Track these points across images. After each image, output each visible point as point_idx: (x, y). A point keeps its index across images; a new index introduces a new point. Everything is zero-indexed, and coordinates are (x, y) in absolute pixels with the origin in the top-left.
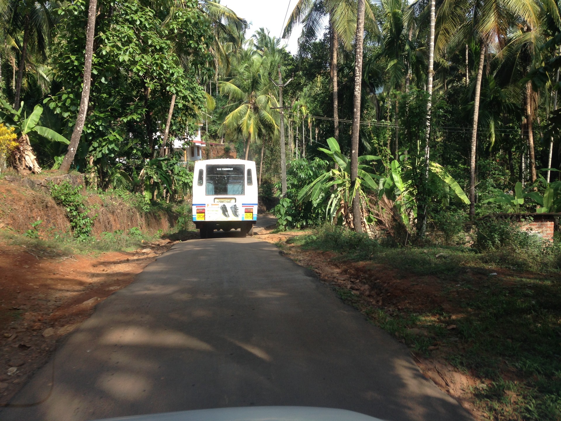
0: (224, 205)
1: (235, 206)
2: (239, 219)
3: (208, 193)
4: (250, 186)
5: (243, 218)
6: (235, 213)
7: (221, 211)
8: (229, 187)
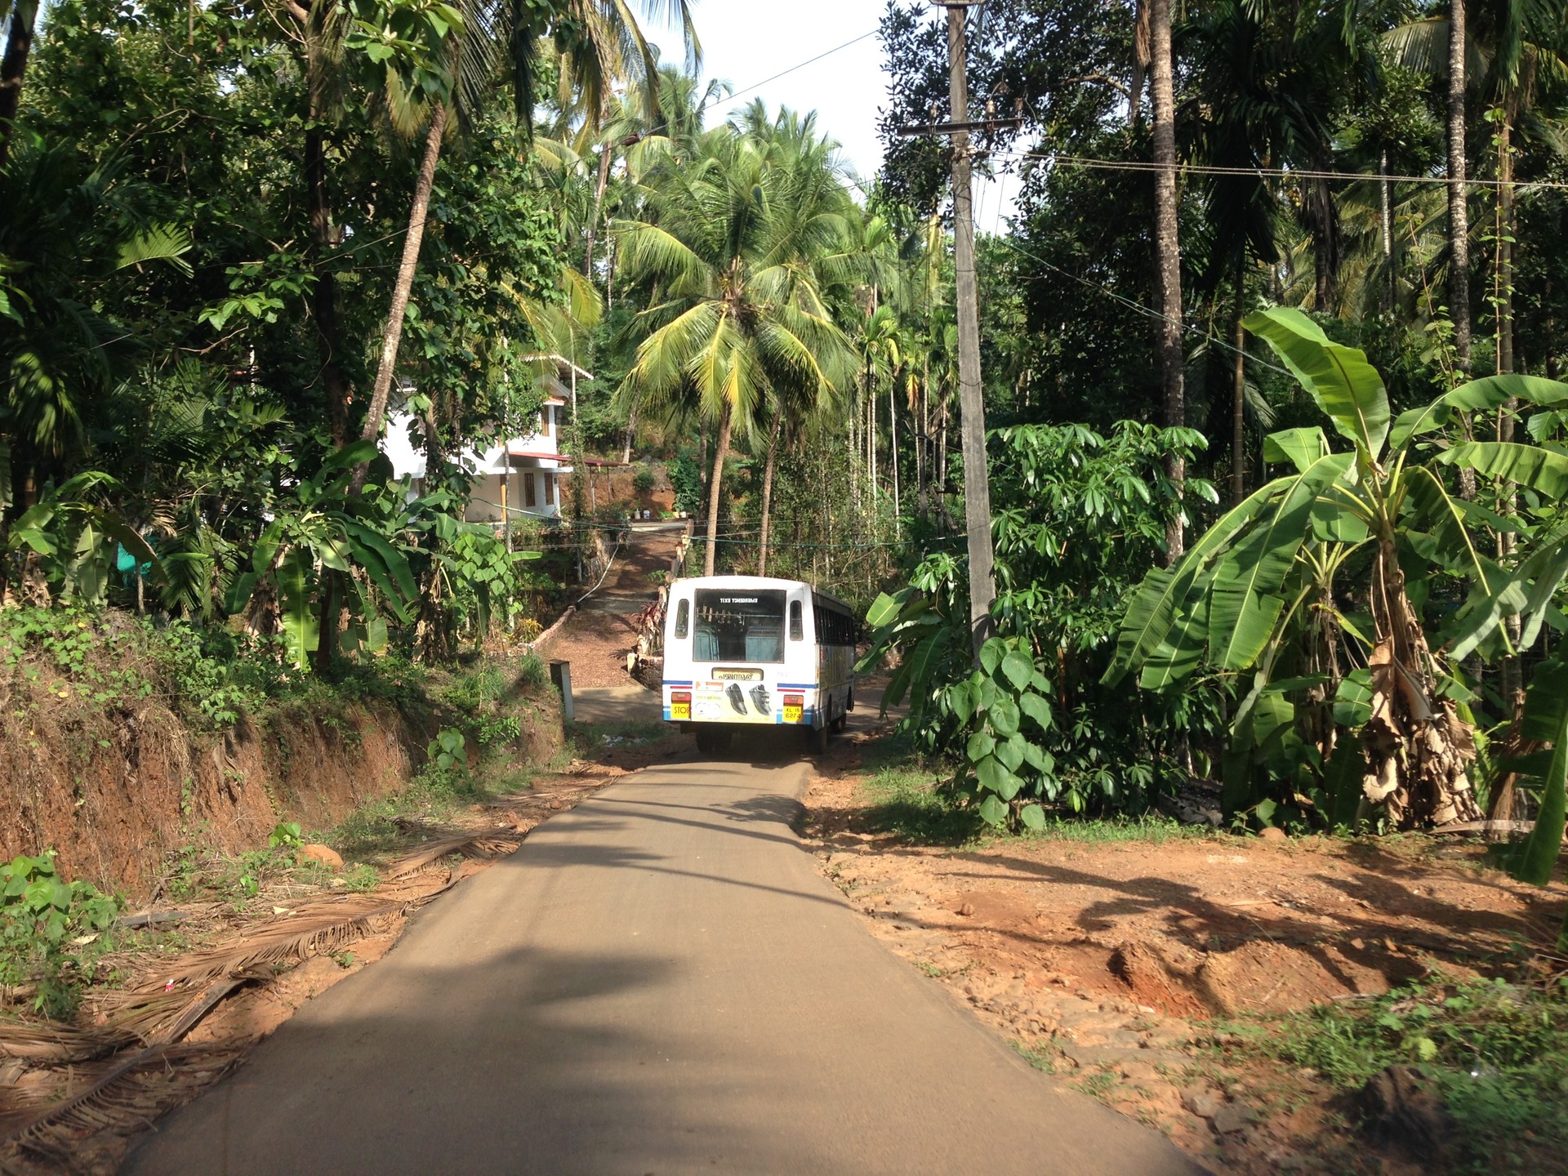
0: (736, 686)
1: (761, 687)
2: (771, 719)
3: (700, 655)
4: (796, 643)
5: (779, 717)
6: (762, 706)
7: (727, 700)
8: (750, 642)
